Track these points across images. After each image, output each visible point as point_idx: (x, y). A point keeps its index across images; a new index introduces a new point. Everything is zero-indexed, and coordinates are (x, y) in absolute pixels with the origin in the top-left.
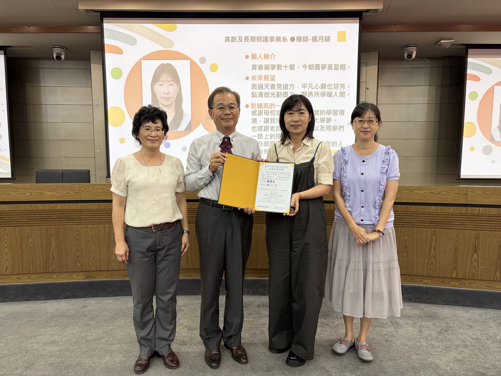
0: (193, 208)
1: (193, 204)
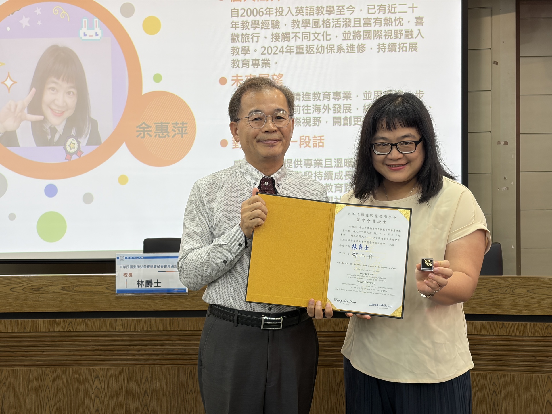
0: (73, 331)
1: (73, 323)
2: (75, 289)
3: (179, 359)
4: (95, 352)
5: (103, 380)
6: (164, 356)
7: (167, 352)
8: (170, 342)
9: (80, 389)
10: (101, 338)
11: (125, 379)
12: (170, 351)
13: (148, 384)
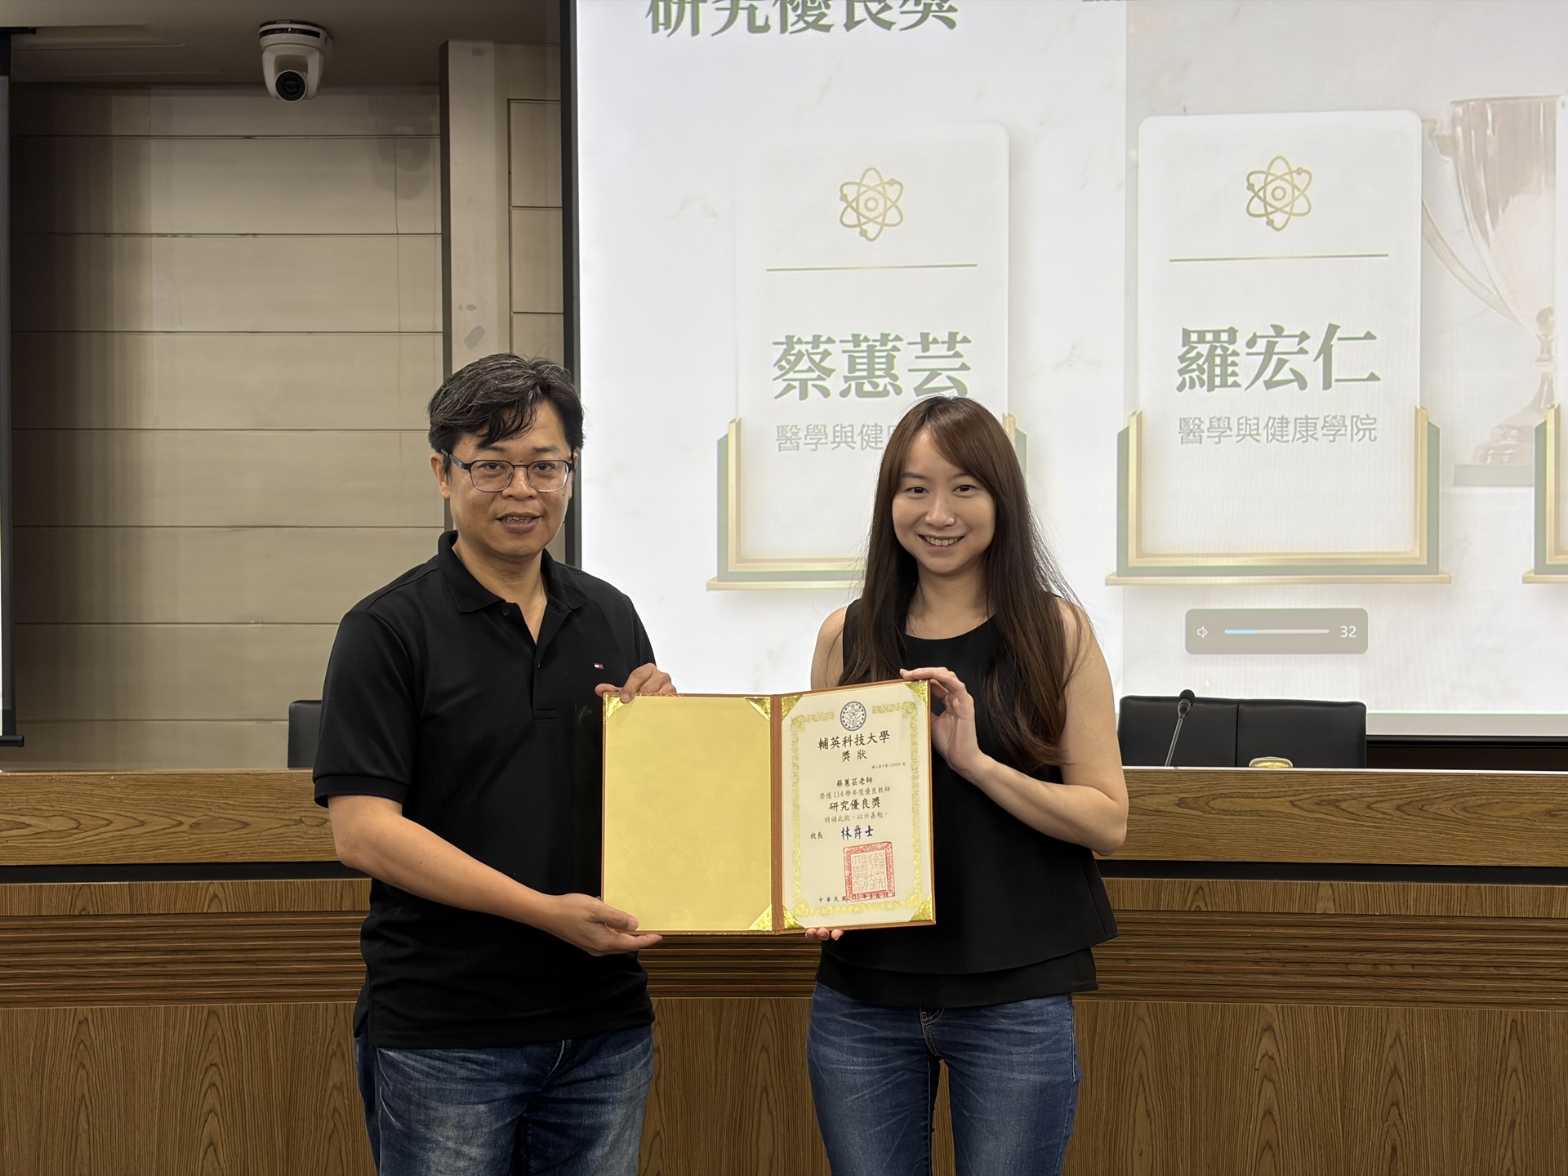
2: (1211, 804)
3: (1484, 990)
4: (1260, 966)
5: (1284, 1037)
6: (1442, 980)
7: (1449, 970)
8: (1457, 946)
9: (1223, 1058)
10: (1277, 931)
11: (1341, 1034)
12: (1458, 969)
13: (1399, 1048)
